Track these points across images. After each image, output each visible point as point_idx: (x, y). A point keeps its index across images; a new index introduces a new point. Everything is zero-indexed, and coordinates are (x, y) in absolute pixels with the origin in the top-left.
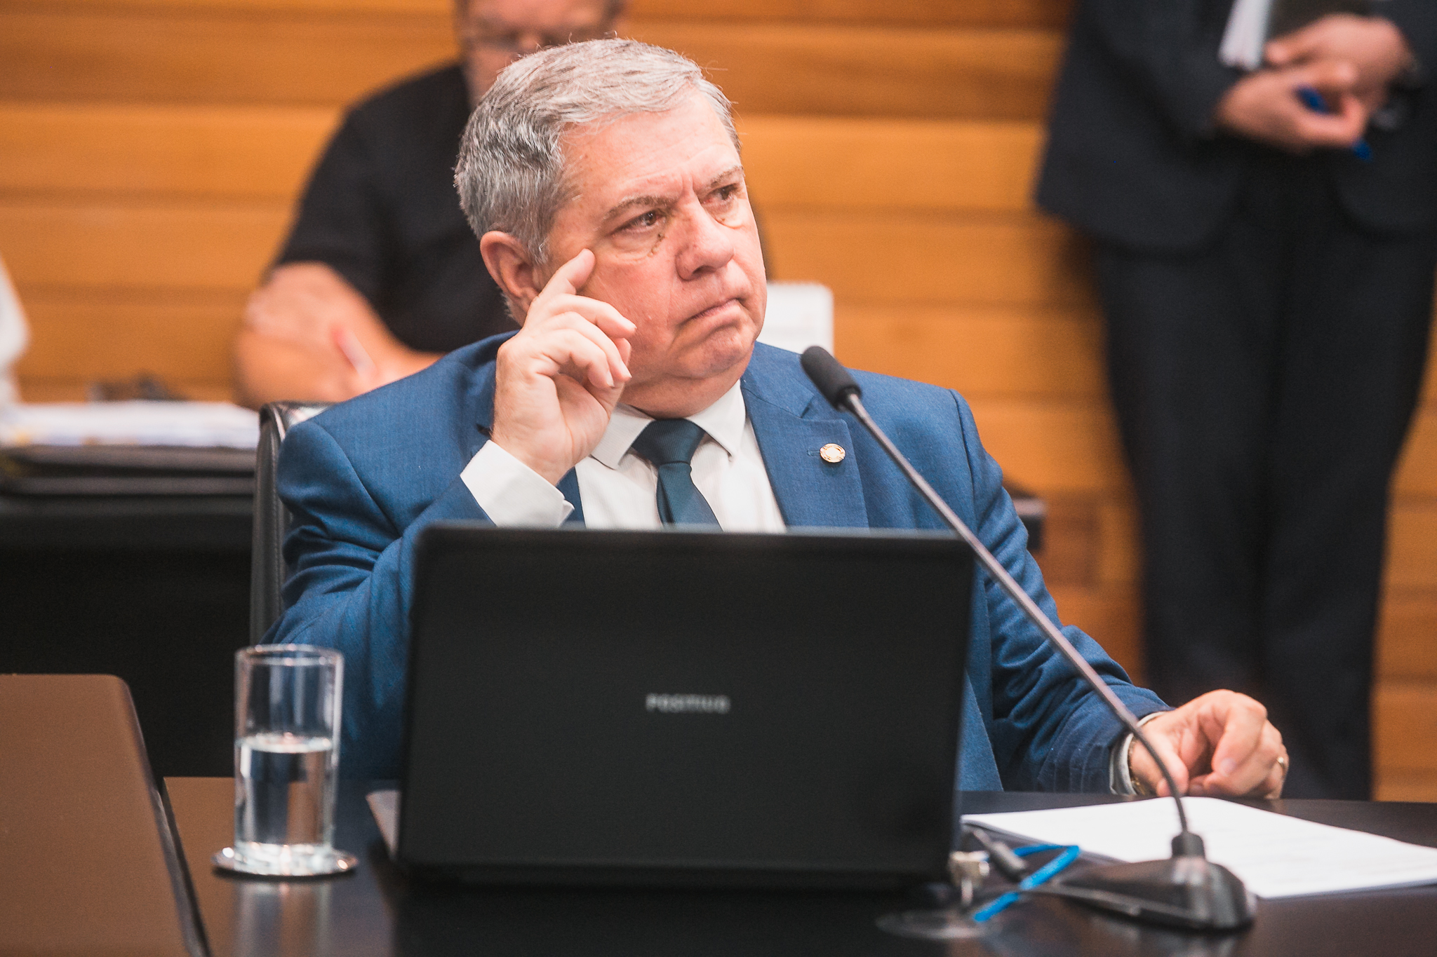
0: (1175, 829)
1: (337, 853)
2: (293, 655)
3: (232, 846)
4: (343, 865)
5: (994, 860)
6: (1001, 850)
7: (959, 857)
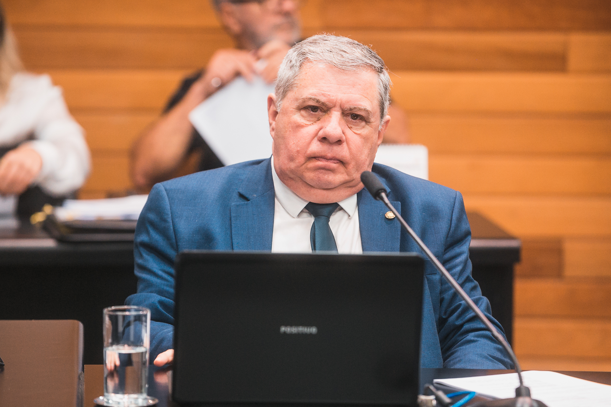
0: (517, 384)
1: (148, 397)
2: (129, 310)
3: (103, 395)
4: (151, 402)
5: (438, 399)
6: (441, 394)
7: (422, 398)
